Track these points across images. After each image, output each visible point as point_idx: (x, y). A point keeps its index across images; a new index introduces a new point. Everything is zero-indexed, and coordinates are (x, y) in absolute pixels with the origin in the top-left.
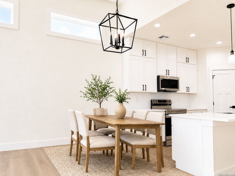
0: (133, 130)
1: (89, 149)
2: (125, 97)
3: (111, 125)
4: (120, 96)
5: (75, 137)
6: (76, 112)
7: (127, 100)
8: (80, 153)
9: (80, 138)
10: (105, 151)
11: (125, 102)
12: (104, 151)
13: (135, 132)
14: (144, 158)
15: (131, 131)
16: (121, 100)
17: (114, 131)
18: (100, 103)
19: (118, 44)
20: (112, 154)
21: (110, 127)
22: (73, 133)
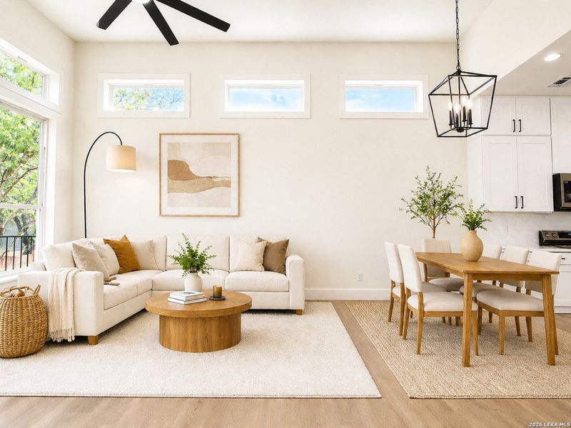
0: (498, 283)
1: (422, 313)
2: (480, 219)
3: (456, 272)
4: (471, 216)
5: (397, 292)
6: (400, 246)
7: (483, 224)
8: (407, 318)
9: (406, 293)
10: (447, 319)
11: (481, 227)
12: (444, 318)
13: (501, 285)
14: (519, 335)
15: (494, 283)
16: (473, 224)
17: (461, 284)
18: (435, 227)
19: (463, 123)
20: (458, 324)
21: (452, 276)
22: (393, 284)
